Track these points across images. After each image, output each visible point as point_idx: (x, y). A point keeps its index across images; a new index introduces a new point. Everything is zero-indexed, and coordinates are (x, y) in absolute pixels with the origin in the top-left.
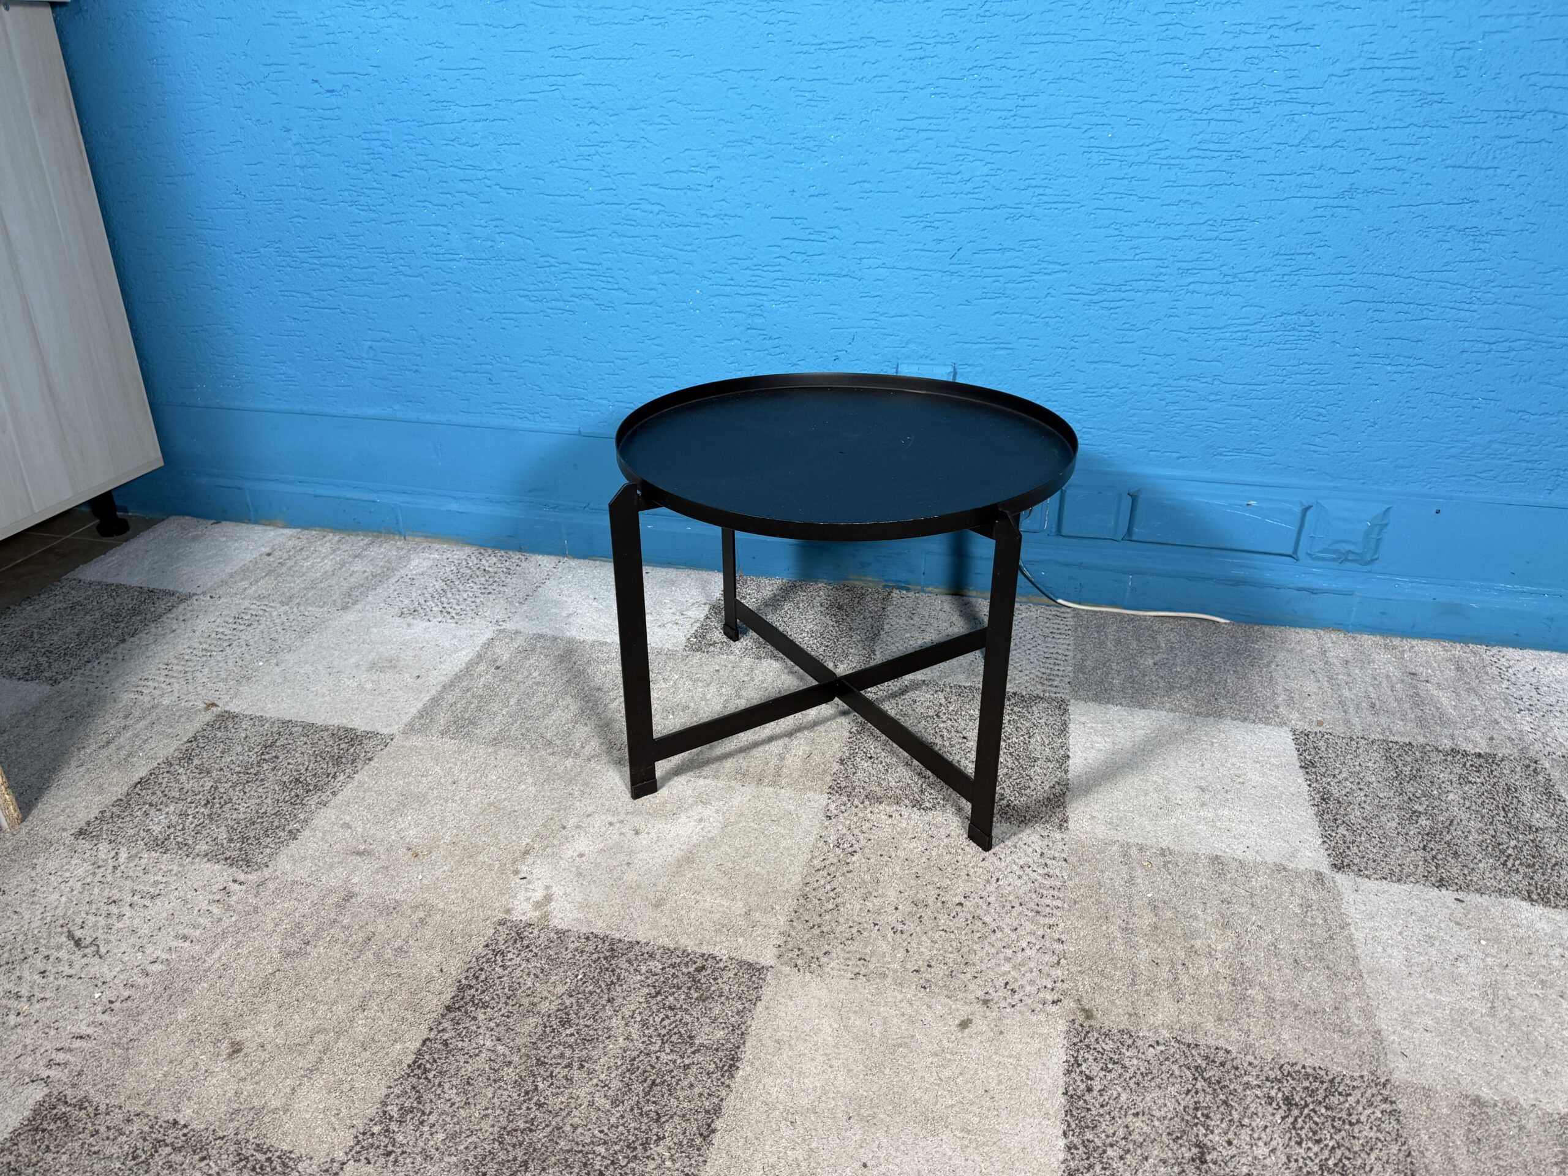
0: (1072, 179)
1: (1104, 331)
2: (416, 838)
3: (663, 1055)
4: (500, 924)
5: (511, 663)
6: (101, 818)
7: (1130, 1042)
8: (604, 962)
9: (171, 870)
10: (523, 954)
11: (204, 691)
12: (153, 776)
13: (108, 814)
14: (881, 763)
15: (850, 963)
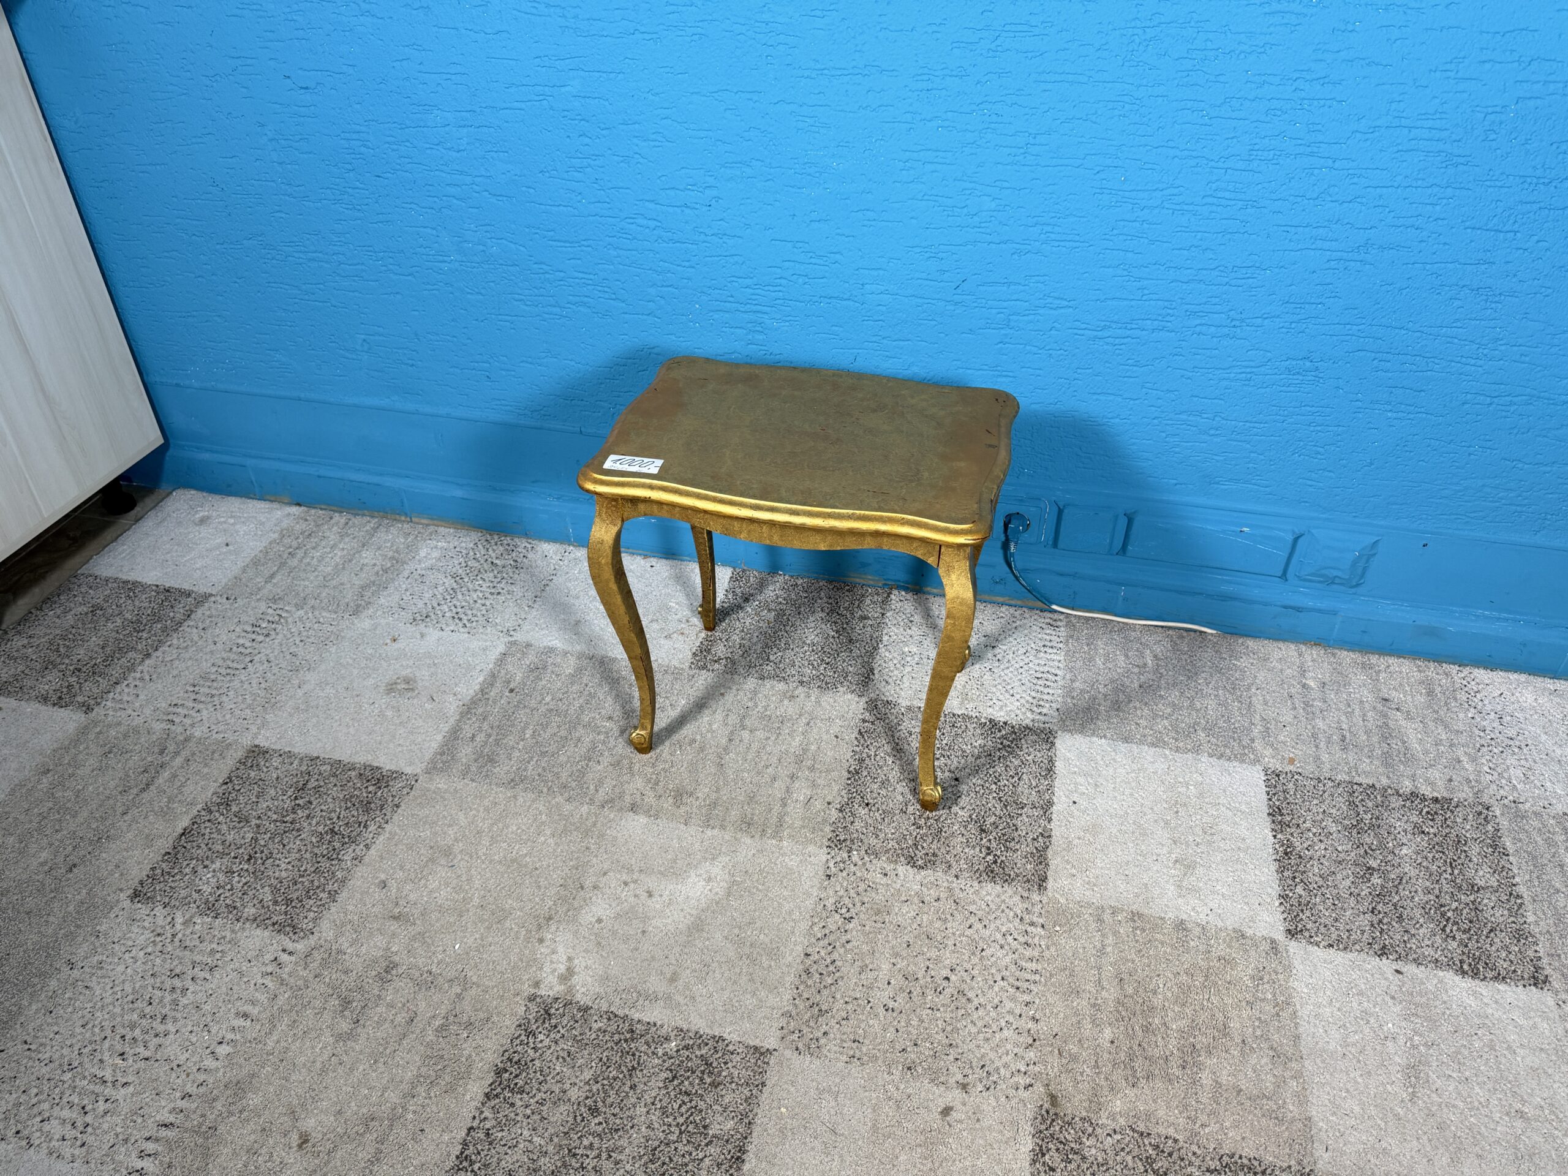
0: (1082, 219)
1: (1107, 365)
2: (447, 900)
3: (680, 1146)
4: (530, 1000)
5: (526, 685)
6: (152, 877)
7: (1090, 1130)
8: (624, 1045)
9: (224, 938)
10: (552, 1036)
11: (233, 720)
12: (196, 826)
13: (158, 871)
14: (878, 810)
15: (845, 1045)
